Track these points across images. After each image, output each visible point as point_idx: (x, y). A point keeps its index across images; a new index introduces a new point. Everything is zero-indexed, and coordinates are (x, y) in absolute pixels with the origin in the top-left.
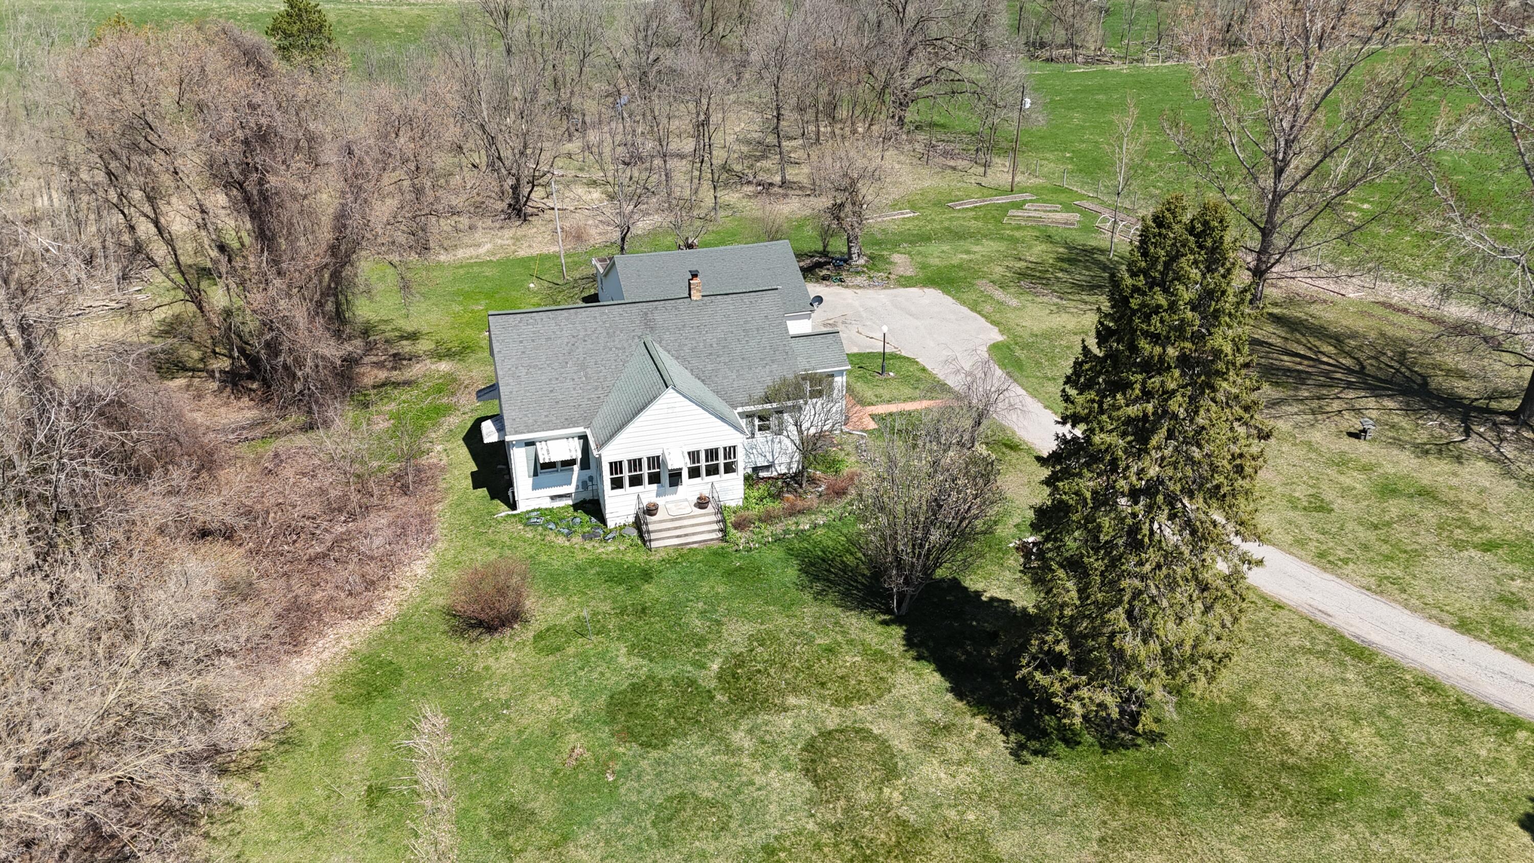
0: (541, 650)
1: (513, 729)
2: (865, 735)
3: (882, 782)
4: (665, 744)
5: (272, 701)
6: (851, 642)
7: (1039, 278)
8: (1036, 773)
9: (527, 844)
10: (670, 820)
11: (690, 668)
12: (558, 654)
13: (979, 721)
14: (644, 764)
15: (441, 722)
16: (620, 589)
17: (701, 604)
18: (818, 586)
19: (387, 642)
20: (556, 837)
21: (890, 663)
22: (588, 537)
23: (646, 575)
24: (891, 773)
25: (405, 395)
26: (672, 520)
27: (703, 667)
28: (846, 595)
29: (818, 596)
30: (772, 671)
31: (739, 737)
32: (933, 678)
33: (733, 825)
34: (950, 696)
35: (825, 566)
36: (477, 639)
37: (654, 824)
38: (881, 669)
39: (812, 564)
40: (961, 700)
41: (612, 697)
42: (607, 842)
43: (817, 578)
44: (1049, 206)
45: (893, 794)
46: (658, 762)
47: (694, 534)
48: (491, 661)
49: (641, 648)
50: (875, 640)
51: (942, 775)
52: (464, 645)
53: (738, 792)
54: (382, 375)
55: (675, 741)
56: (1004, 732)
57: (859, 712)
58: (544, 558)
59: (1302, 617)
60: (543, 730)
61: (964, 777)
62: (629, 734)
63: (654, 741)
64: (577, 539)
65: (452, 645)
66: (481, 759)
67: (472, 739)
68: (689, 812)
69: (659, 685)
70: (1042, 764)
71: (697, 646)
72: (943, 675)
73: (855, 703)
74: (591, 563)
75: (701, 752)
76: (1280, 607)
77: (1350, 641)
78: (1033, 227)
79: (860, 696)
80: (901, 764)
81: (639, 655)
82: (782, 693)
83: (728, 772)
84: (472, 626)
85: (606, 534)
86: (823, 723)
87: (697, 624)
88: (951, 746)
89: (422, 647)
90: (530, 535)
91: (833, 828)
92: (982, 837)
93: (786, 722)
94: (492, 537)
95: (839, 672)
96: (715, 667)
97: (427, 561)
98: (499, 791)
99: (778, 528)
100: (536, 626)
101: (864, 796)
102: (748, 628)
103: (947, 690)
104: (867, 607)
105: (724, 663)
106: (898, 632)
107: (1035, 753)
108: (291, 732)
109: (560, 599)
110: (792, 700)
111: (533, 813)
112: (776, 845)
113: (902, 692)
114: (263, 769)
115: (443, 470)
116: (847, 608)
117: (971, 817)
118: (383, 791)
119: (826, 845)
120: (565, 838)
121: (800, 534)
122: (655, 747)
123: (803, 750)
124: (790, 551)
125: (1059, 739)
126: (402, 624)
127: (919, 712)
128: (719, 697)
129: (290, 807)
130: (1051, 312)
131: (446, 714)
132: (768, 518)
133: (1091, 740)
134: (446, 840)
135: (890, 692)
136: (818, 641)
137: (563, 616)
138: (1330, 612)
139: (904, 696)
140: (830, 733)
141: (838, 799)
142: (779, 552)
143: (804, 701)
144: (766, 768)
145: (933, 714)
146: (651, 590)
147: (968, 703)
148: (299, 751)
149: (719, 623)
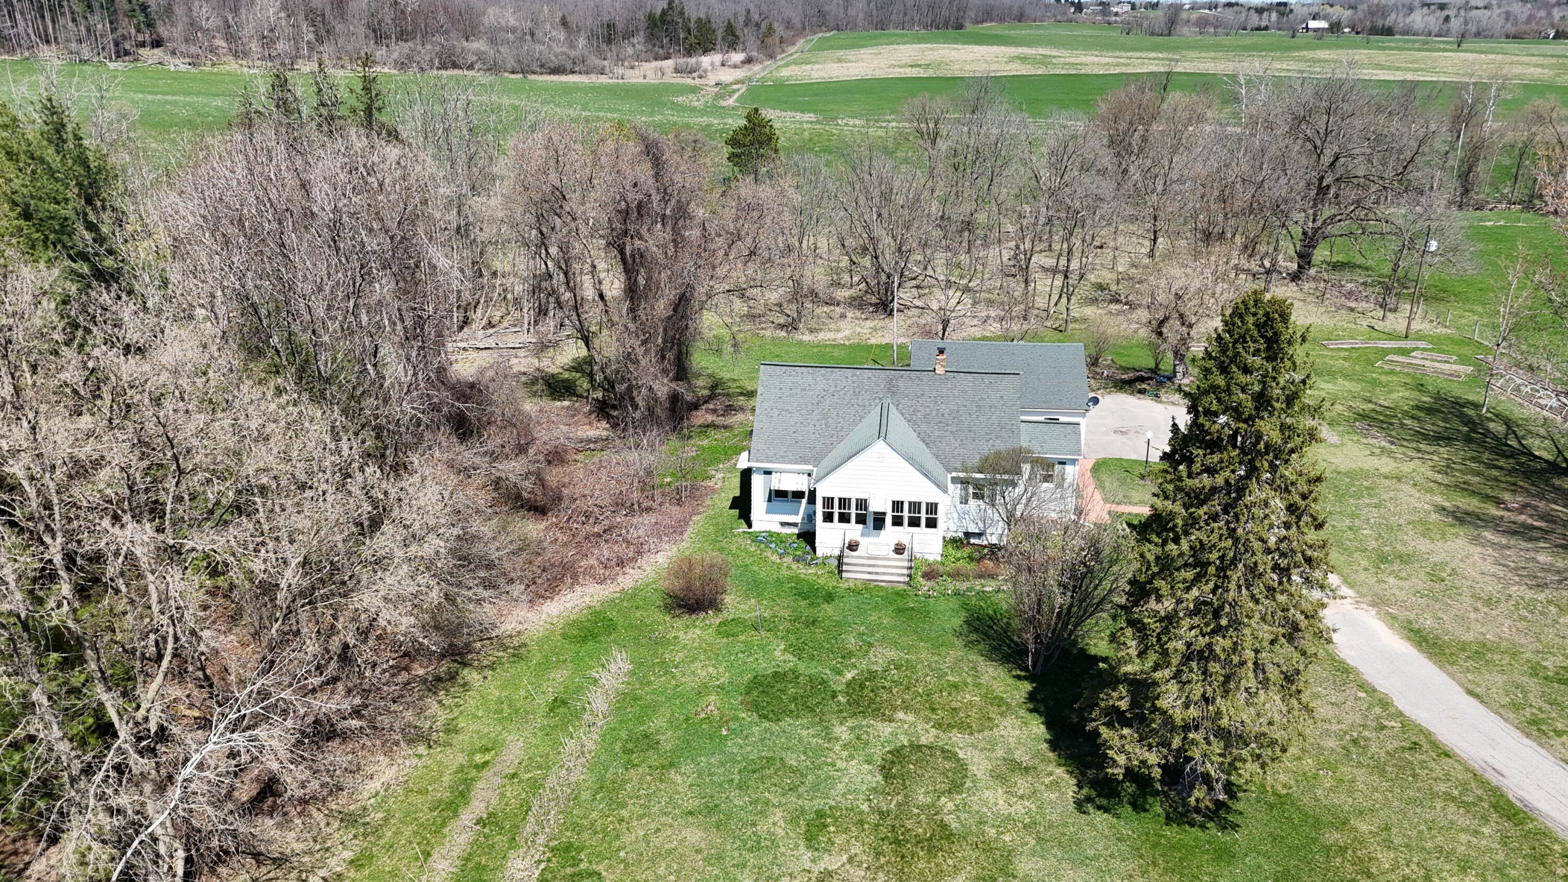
0: (720, 633)
1: (673, 682)
2: (948, 754)
3: (943, 793)
4: (779, 720)
5: (520, 627)
6: (978, 685)
7: (1382, 421)
8: (1091, 824)
9: (643, 761)
10: (754, 772)
11: (828, 672)
12: (731, 639)
13: (1060, 772)
14: (756, 729)
15: (627, 667)
16: (803, 603)
17: (863, 628)
18: (974, 637)
19: (615, 605)
20: (666, 763)
21: (1004, 708)
22: (797, 559)
23: (829, 597)
24: (955, 787)
25: (717, 435)
26: (868, 558)
27: (840, 673)
28: (994, 649)
29: (969, 645)
30: (895, 691)
31: (842, 731)
32: (1038, 728)
33: (801, 790)
34: (1045, 746)
35: (989, 623)
36: (678, 616)
37: (740, 772)
38: (993, 711)
39: (978, 619)
40: (1054, 751)
41: (755, 677)
42: (700, 776)
43: (976, 630)
44: (1443, 357)
45: (947, 803)
46: (766, 730)
47: (884, 574)
48: (681, 634)
49: (797, 650)
50: (1002, 689)
51: (1001, 802)
52: (667, 618)
53: (819, 768)
54: (710, 418)
55: (787, 719)
56: (1080, 786)
57: (954, 739)
58: (756, 568)
59: (1468, 770)
60: (693, 689)
61: (1019, 808)
62: (755, 707)
63: (771, 716)
64: (788, 560)
65: (659, 616)
66: (640, 698)
67: (641, 683)
68: (772, 771)
69: (797, 677)
70: (1100, 818)
71: (843, 657)
72: (1048, 728)
73: (955, 731)
74: (790, 579)
75: (805, 733)
76: (1447, 755)
77: (1509, 801)
78: (1408, 374)
79: (963, 727)
80: (968, 784)
81: (792, 653)
82: (895, 709)
83: (818, 751)
84: (680, 606)
85: (812, 559)
86: (918, 738)
87: (851, 641)
88: (1022, 784)
89: (638, 614)
90: (752, 549)
91: (881, 813)
92: (1009, 855)
93: (886, 729)
94: (724, 544)
95: (954, 705)
96: (849, 676)
97: (669, 553)
98: (642, 723)
99: (963, 586)
100: (725, 615)
101: (921, 797)
102: (892, 654)
103: (1045, 740)
104: (1008, 662)
105: (858, 674)
106: (1027, 686)
107: (1099, 808)
108: (523, 651)
109: (753, 601)
110: (900, 715)
111: (658, 743)
112: (828, 812)
113: (1002, 733)
114: (493, 669)
115: (714, 491)
116: (991, 659)
117: (1007, 838)
118: (564, 703)
119: (868, 823)
120: (672, 765)
121: (981, 594)
122: (770, 720)
123: (888, 752)
124: (965, 606)
125: (1130, 803)
126: (633, 596)
127: (1009, 751)
128: (840, 698)
129: (499, 698)
130: (1373, 454)
131: (632, 662)
132: (956, 575)
133: (1160, 810)
134: (590, 745)
135: (991, 729)
136: (950, 678)
137: (749, 612)
138: (1504, 772)
139: (1002, 736)
140: (920, 746)
141: (898, 794)
142: (954, 603)
143: (911, 718)
144: (851, 757)
145: (1021, 756)
146: (828, 609)
147: (1059, 755)
148: (523, 663)
149: (870, 645)
